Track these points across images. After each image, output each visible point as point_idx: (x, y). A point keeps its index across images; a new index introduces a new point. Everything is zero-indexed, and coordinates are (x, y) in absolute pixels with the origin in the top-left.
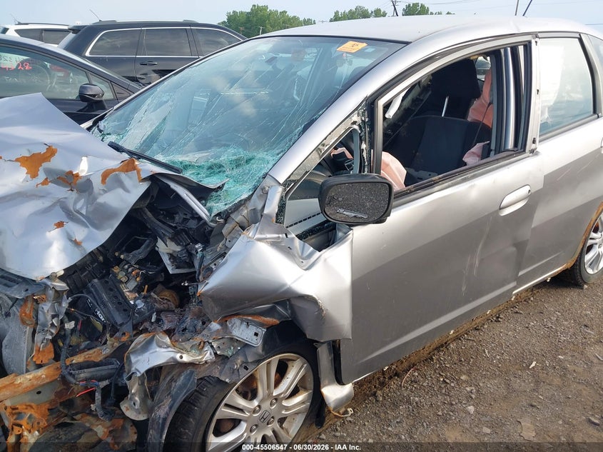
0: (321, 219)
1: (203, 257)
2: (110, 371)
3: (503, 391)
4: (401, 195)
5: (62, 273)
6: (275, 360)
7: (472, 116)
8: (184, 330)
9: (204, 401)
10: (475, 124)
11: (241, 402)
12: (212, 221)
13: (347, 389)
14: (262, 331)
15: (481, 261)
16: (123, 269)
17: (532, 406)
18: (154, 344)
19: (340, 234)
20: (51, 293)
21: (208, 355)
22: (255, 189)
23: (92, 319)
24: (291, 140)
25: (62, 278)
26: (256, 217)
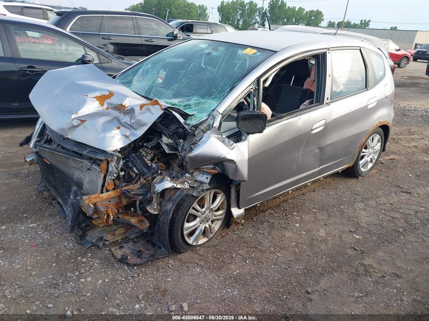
0: (237, 130)
1: (183, 145)
2: (143, 192)
3: (313, 219)
4: (270, 121)
5: (119, 150)
6: (213, 191)
7: (306, 86)
8: (173, 177)
9: (185, 204)
10: (307, 90)
11: (198, 208)
12: (190, 129)
13: (242, 211)
14: (210, 177)
15: (303, 155)
16: (144, 150)
17: (326, 225)
18: (165, 180)
19: (243, 138)
20: (116, 158)
21: (187, 186)
22: (209, 115)
23: (131, 172)
24: (224, 95)
25: (119, 152)
26: (210, 127)
